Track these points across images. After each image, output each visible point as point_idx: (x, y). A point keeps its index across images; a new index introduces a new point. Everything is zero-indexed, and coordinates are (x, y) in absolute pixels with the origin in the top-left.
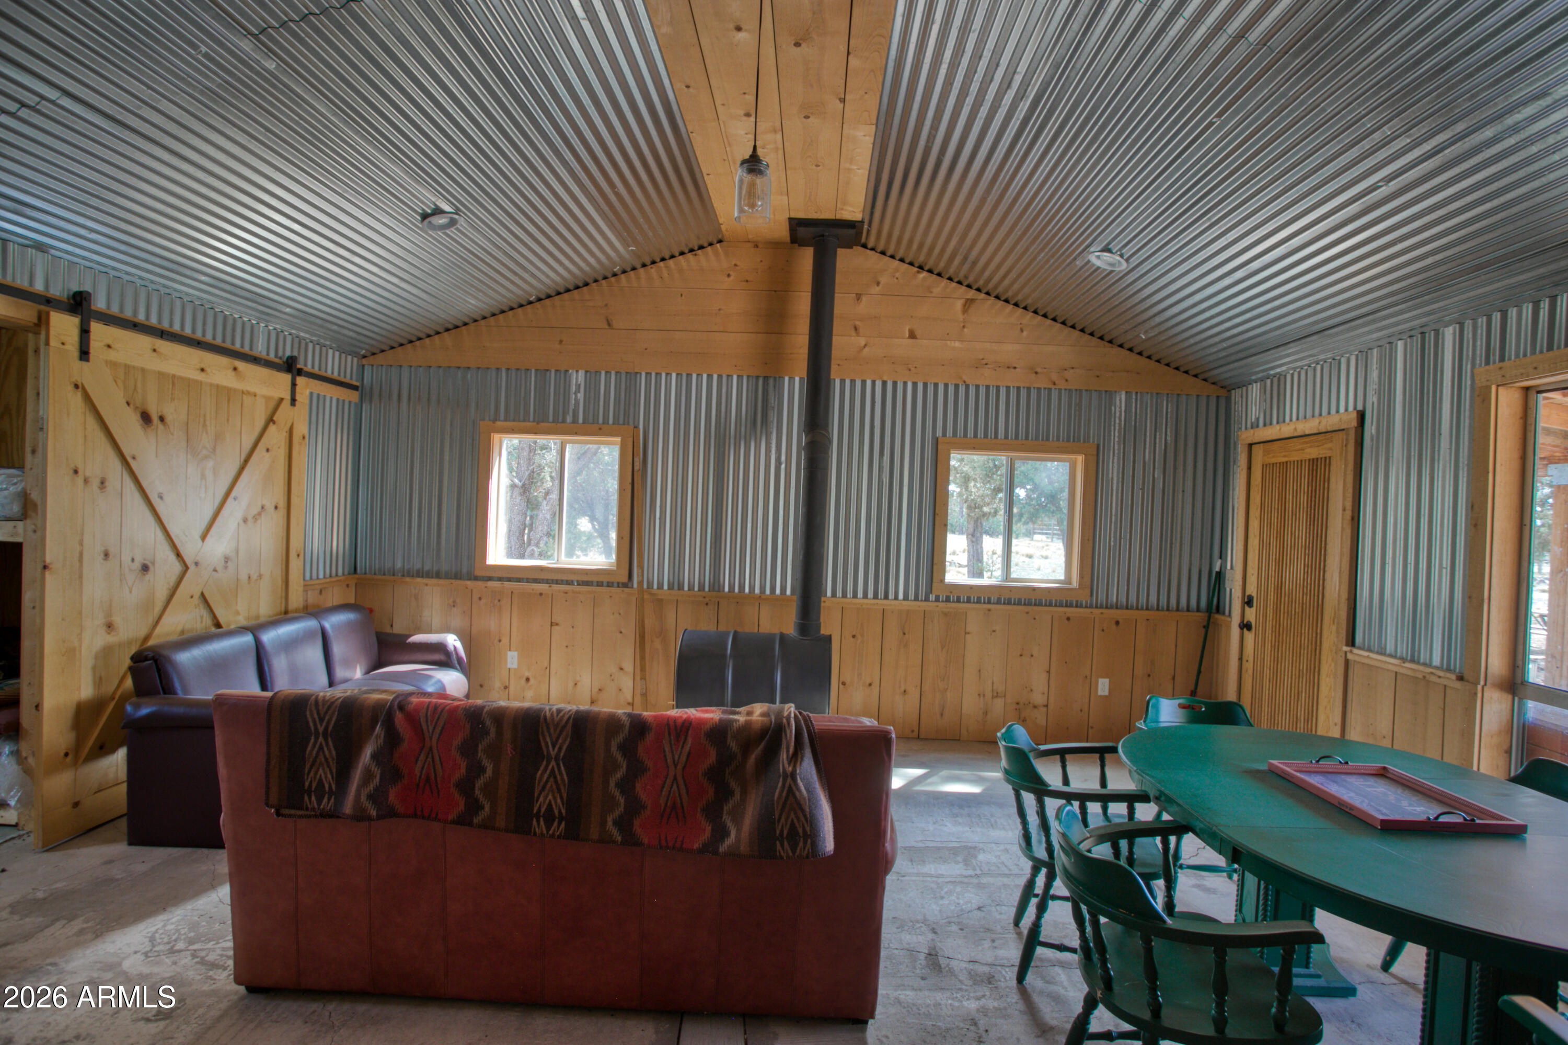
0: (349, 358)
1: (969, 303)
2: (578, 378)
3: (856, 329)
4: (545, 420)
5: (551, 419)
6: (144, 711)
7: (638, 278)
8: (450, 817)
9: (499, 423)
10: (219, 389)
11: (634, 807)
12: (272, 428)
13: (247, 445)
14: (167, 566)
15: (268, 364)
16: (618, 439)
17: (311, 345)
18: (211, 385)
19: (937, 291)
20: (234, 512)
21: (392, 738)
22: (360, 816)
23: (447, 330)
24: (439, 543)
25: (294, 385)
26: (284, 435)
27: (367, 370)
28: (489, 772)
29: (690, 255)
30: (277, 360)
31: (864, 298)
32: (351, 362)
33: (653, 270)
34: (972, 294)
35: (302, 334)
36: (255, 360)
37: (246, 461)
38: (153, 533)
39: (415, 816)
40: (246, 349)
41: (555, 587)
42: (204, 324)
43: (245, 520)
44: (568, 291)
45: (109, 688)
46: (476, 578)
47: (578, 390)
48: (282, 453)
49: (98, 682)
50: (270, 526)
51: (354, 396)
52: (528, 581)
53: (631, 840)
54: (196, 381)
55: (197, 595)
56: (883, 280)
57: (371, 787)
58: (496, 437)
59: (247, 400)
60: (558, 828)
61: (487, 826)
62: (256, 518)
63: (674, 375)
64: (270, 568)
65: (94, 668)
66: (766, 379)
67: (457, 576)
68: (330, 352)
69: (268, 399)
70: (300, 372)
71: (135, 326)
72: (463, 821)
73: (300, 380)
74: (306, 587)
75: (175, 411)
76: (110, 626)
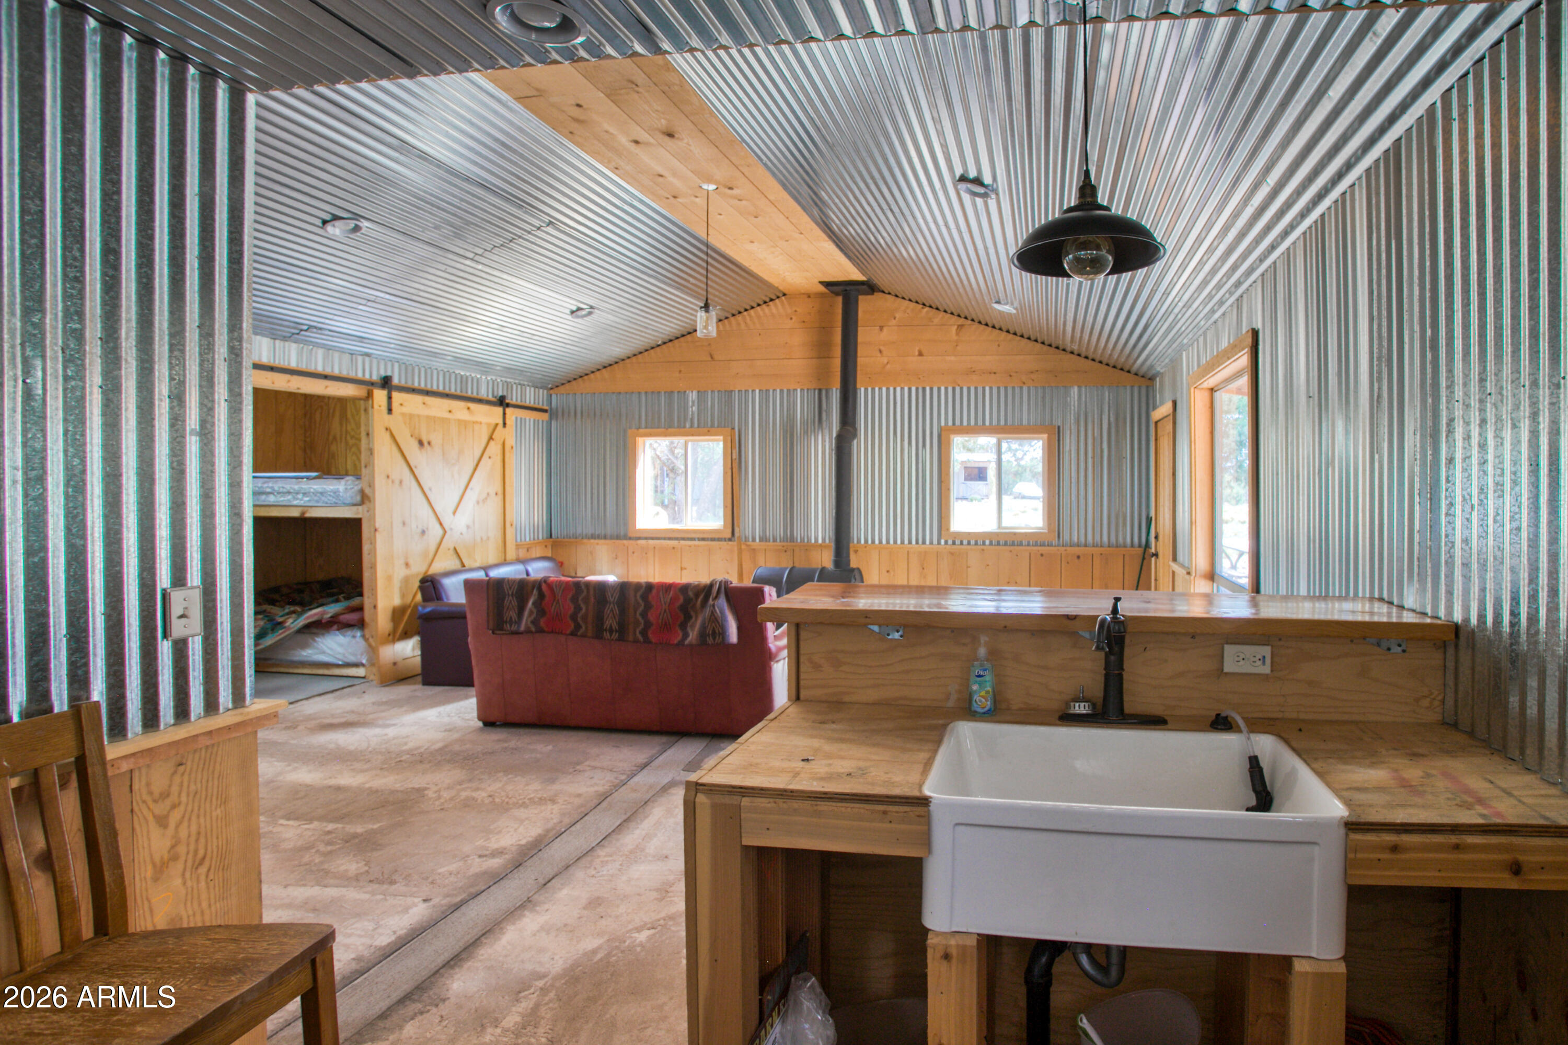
0: (541, 391)
1: (960, 327)
2: (693, 396)
3: (880, 351)
4: (671, 426)
5: (676, 424)
6: (428, 609)
7: (730, 324)
8: (568, 632)
9: (641, 431)
10: (460, 422)
11: (648, 625)
12: (492, 443)
13: (478, 454)
14: (437, 531)
15: (488, 402)
16: (721, 438)
17: (515, 386)
18: (455, 420)
19: (936, 321)
20: (472, 496)
21: (541, 596)
22: (528, 631)
23: (605, 367)
24: (605, 515)
25: (504, 414)
26: (500, 447)
27: (554, 397)
28: (584, 610)
29: (764, 306)
30: (494, 399)
31: (885, 329)
32: (542, 393)
33: (739, 318)
34: (961, 321)
35: (509, 380)
36: (480, 401)
37: (477, 465)
38: (425, 511)
39: (552, 632)
40: (475, 395)
41: (682, 542)
42: (450, 382)
43: (478, 503)
44: (683, 336)
45: (409, 599)
46: (630, 539)
47: (693, 405)
48: (499, 458)
49: (403, 596)
50: (494, 505)
51: (545, 416)
52: (665, 539)
53: (647, 641)
54: (447, 419)
55: (452, 548)
56: (897, 316)
57: (532, 617)
58: (640, 440)
59: (477, 427)
60: (615, 636)
61: (584, 636)
62: (485, 500)
63: (757, 391)
64: (494, 533)
65: (401, 588)
66: (820, 390)
67: (618, 537)
68: (528, 388)
69: (488, 425)
70: (508, 405)
71: (413, 391)
72: (573, 634)
73: (509, 410)
74: (518, 546)
75: (436, 438)
76: (407, 565)
